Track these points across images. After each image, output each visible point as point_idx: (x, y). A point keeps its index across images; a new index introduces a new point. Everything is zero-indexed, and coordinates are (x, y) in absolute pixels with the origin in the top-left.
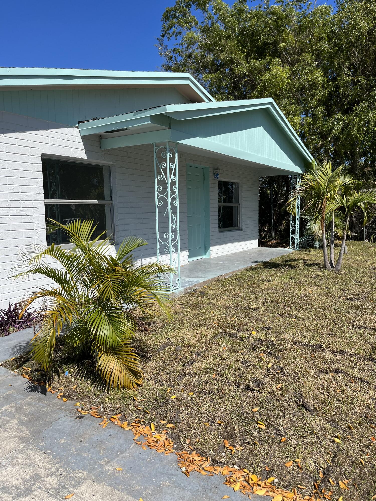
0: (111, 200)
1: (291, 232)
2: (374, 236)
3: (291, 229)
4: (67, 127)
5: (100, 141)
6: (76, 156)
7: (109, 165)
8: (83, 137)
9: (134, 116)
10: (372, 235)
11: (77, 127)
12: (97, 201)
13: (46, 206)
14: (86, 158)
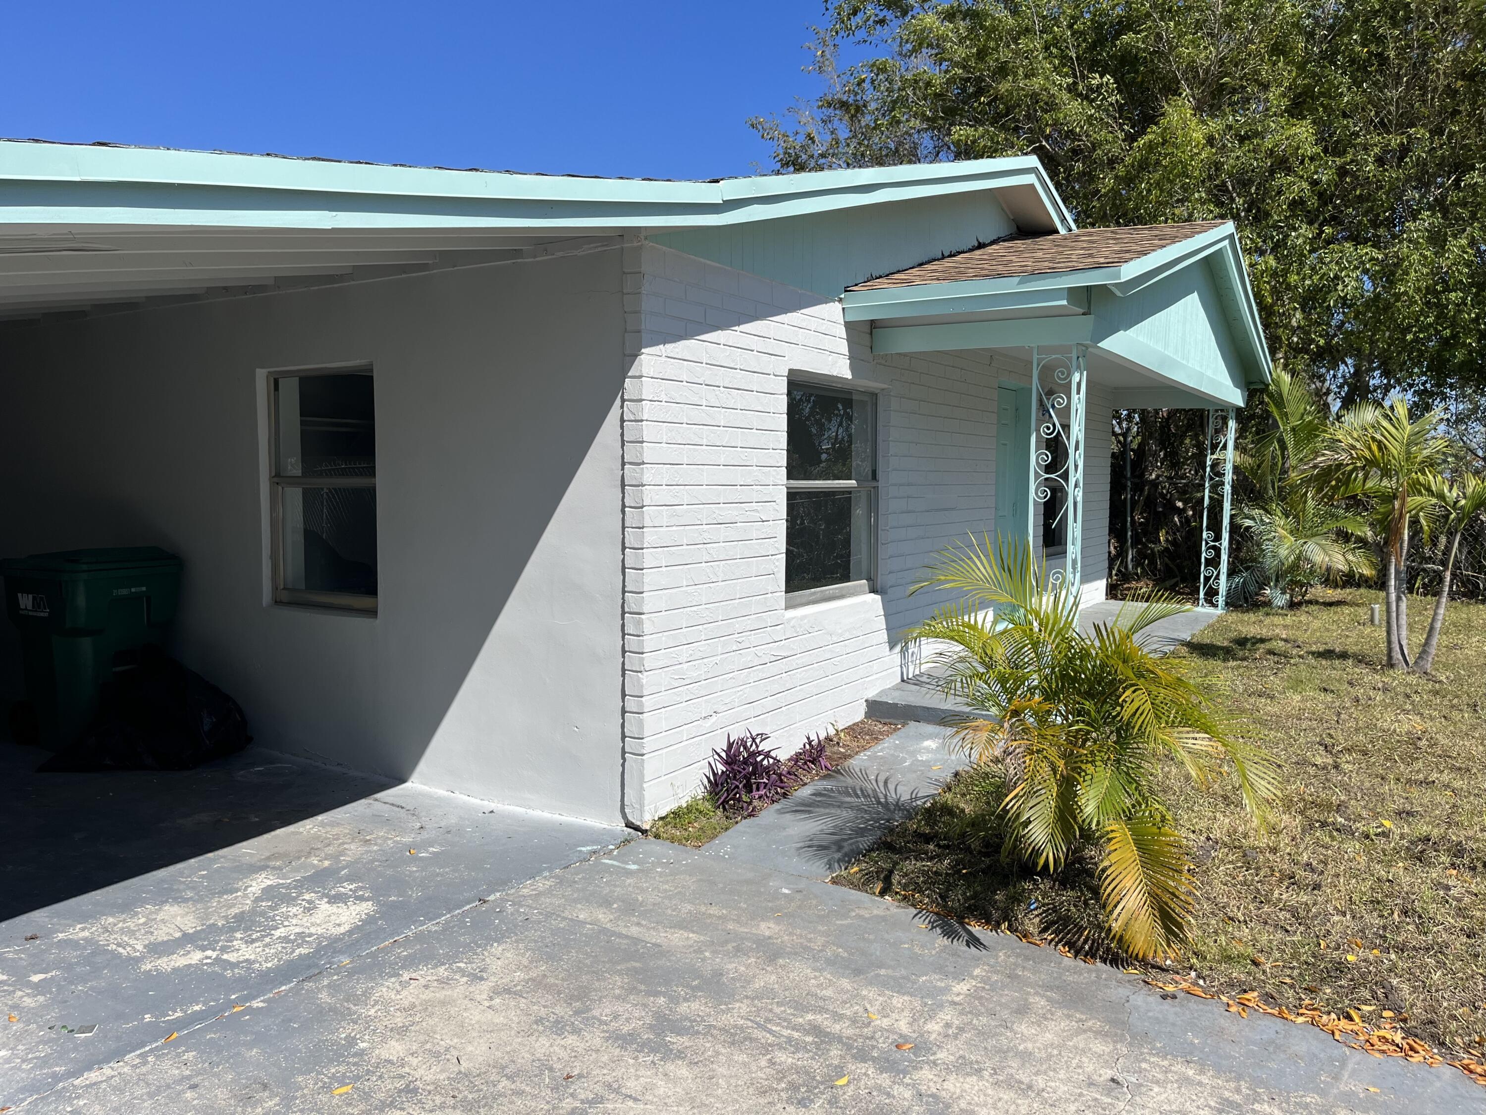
0: (874, 477)
1: (1203, 560)
2: (1423, 578)
3: (1204, 555)
5: (871, 333)
6: (835, 374)
7: (877, 392)
8: (848, 325)
9: (1019, 283)
10: (1418, 574)
11: (840, 300)
12: (854, 482)
13: (792, 496)
14: (849, 376)
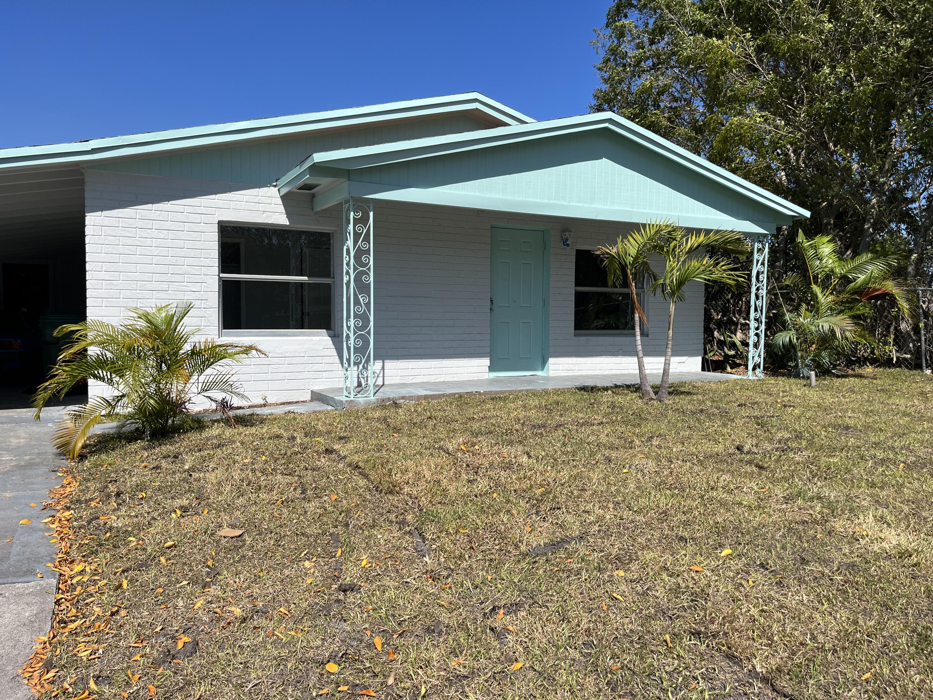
1: (751, 343)
4: (260, 187)
5: (312, 201)
6: (270, 222)
8: (282, 197)
11: (275, 186)
13: (221, 282)
14: (288, 223)
